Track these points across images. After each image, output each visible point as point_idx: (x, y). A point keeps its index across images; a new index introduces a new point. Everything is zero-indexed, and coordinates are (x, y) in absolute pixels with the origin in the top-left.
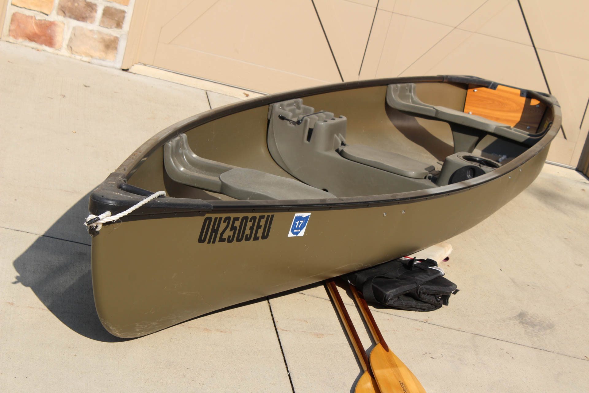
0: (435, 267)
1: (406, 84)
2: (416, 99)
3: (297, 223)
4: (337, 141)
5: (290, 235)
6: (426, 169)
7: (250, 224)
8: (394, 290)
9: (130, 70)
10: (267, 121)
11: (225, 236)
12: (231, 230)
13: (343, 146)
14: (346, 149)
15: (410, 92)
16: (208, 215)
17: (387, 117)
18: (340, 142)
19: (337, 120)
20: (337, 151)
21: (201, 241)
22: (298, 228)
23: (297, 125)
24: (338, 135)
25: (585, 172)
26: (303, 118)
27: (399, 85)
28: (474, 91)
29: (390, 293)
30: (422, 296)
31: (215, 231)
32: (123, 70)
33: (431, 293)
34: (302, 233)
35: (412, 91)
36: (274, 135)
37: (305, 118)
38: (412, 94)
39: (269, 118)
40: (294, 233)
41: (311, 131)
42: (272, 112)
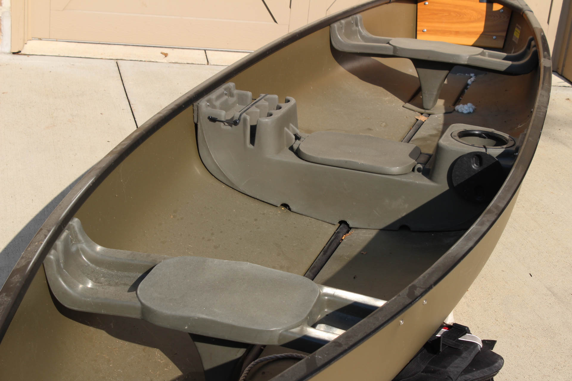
1: (350, 18)
2: (365, 33)
4: (288, 135)
6: (411, 156)
9: (22, 52)
10: (194, 125)
13: (298, 142)
14: (304, 147)
15: (357, 25)
18: (293, 136)
19: (285, 107)
20: (291, 148)
23: (233, 126)
24: (288, 128)
25: (560, 72)
26: (240, 115)
27: (343, 21)
28: (425, 4)
32: (14, 53)
35: (359, 24)
36: (207, 143)
37: (242, 116)
38: (360, 27)
39: (196, 122)
41: (253, 129)
42: (198, 113)
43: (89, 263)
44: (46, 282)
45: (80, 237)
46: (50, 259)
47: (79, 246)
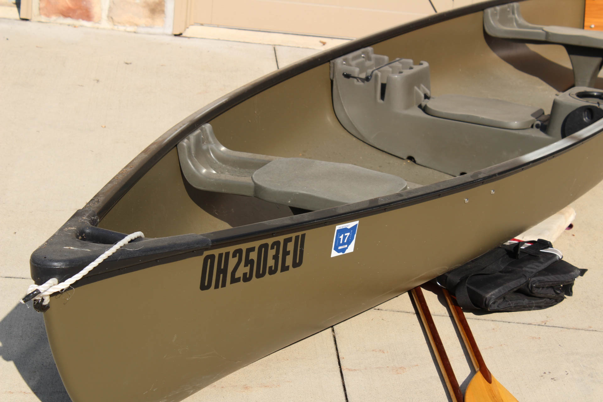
0: (549, 248)
1: (506, 6)
2: (521, 21)
3: (342, 237)
4: (418, 94)
5: (334, 254)
6: (533, 115)
7: (271, 253)
8: (497, 290)
9: (184, 35)
10: (330, 81)
11: (239, 274)
12: (246, 265)
13: (427, 100)
14: (430, 104)
15: (513, 13)
16: (206, 253)
17: (488, 49)
18: (423, 96)
19: (417, 68)
20: (420, 106)
21: (204, 287)
22: (344, 244)
23: (366, 82)
24: (419, 88)
26: (372, 72)
27: (498, 8)
29: (491, 295)
30: (535, 291)
31: (223, 271)
32: (176, 35)
33: (547, 286)
34: (351, 249)
35: (516, 12)
36: (341, 98)
37: (374, 73)
38: (516, 16)
39: (332, 78)
40: (339, 251)
41: (384, 86)
42: (334, 70)
43: (217, 161)
44: (178, 165)
45: (211, 139)
46: (183, 145)
47: (210, 146)
